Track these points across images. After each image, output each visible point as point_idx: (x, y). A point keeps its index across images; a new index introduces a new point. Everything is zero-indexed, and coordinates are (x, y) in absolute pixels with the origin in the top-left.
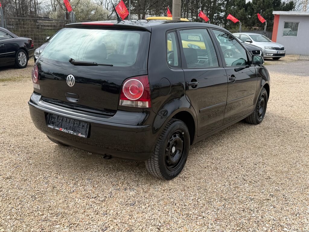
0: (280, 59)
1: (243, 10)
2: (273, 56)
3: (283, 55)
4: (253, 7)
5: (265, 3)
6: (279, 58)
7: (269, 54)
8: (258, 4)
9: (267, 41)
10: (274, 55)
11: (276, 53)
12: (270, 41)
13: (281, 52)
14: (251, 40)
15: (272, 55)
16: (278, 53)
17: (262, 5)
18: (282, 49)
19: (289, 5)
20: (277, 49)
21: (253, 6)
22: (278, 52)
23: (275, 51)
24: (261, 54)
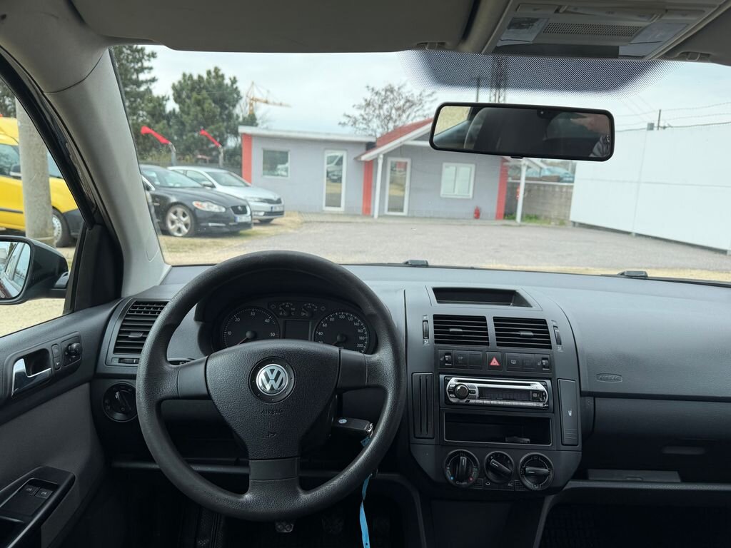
0: (273, 222)
1: (164, 124)
2: (264, 215)
3: (280, 213)
4: (183, 120)
5: (206, 114)
6: (272, 220)
7: (256, 213)
8: (191, 113)
9: (243, 185)
10: (268, 213)
11: (269, 210)
12: (247, 186)
13: (277, 208)
14: (210, 181)
15: (262, 213)
16: (274, 210)
17: (200, 116)
18: (279, 202)
19: (250, 120)
20: (269, 201)
21: (181, 117)
22: (272, 208)
23: (267, 207)
24: (249, 213)
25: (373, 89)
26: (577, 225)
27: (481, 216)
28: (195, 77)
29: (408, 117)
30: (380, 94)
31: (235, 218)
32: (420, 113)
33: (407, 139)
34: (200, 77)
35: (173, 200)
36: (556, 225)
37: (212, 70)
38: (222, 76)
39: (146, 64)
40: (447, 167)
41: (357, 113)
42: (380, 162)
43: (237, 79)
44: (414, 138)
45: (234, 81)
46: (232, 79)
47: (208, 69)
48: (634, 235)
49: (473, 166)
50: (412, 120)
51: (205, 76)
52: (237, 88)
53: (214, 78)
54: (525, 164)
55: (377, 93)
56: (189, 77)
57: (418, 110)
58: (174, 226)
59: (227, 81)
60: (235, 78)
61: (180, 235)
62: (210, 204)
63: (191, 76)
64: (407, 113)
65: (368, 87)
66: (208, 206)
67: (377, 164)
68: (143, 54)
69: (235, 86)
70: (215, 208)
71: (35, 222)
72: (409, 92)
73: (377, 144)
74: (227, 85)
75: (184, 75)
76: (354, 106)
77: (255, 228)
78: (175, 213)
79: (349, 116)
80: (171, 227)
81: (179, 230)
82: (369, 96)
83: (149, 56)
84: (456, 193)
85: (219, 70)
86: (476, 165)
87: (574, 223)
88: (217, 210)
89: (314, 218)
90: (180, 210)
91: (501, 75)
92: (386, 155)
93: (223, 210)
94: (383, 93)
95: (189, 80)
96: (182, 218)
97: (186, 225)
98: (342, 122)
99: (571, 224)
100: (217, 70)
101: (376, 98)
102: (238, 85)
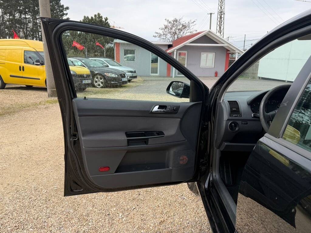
2: (130, 78)
3: (135, 77)
6: (132, 80)
10: (131, 77)
11: (132, 76)
13: (135, 75)
14: (106, 64)
16: (133, 76)
18: (135, 72)
20: (131, 72)
22: (132, 74)
23: (130, 74)
24: (126, 77)
25: (168, 20)
26: (261, 78)
27: (218, 76)
28: (90, 18)
29: (183, 33)
30: (171, 23)
31: (121, 79)
32: (189, 31)
33: (187, 43)
34: (92, 17)
35: (96, 72)
36: (251, 78)
37: (97, 14)
38: (102, 17)
39: (65, 12)
40: (203, 54)
41: (161, 32)
42: (175, 53)
43: (108, 18)
44: (190, 42)
45: (106, 19)
46: (105, 18)
47: (95, 14)
48: (286, 81)
49: (214, 54)
50: (185, 34)
51: (94, 17)
52: (108, 22)
53: (98, 18)
54: (237, 52)
55: (170, 22)
56: (87, 18)
57: (188, 30)
58: (97, 84)
59: (104, 20)
60: (107, 18)
61: (100, 87)
62: (112, 74)
63: (88, 17)
64: (183, 31)
65: (166, 19)
66: (111, 75)
67: (174, 54)
68: (63, 8)
69: (107, 21)
70: (113, 76)
71: (51, 83)
72: (184, 22)
73: (173, 45)
74: (103, 21)
75: (85, 17)
76: (159, 29)
77: (128, 84)
78: (97, 78)
79: (157, 33)
80: (96, 84)
81: (99, 85)
82: (166, 23)
83: (65, 9)
84: (207, 65)
85: (100, 14)
86: (215, 53)
87: (259, 77)
88: (114, 76)
89: (147, 79)
90: (99, 77)
91: (222, 12)
92: (178, 50)
93: (117, 76)
94: (172, 22)
95: (87, 19)
96: (100, 80)
97: (102, 83)
98: (155, 35)
99: (258, 78)
100: (99, 14)
101: (170, 24)
102: (108, 21)
